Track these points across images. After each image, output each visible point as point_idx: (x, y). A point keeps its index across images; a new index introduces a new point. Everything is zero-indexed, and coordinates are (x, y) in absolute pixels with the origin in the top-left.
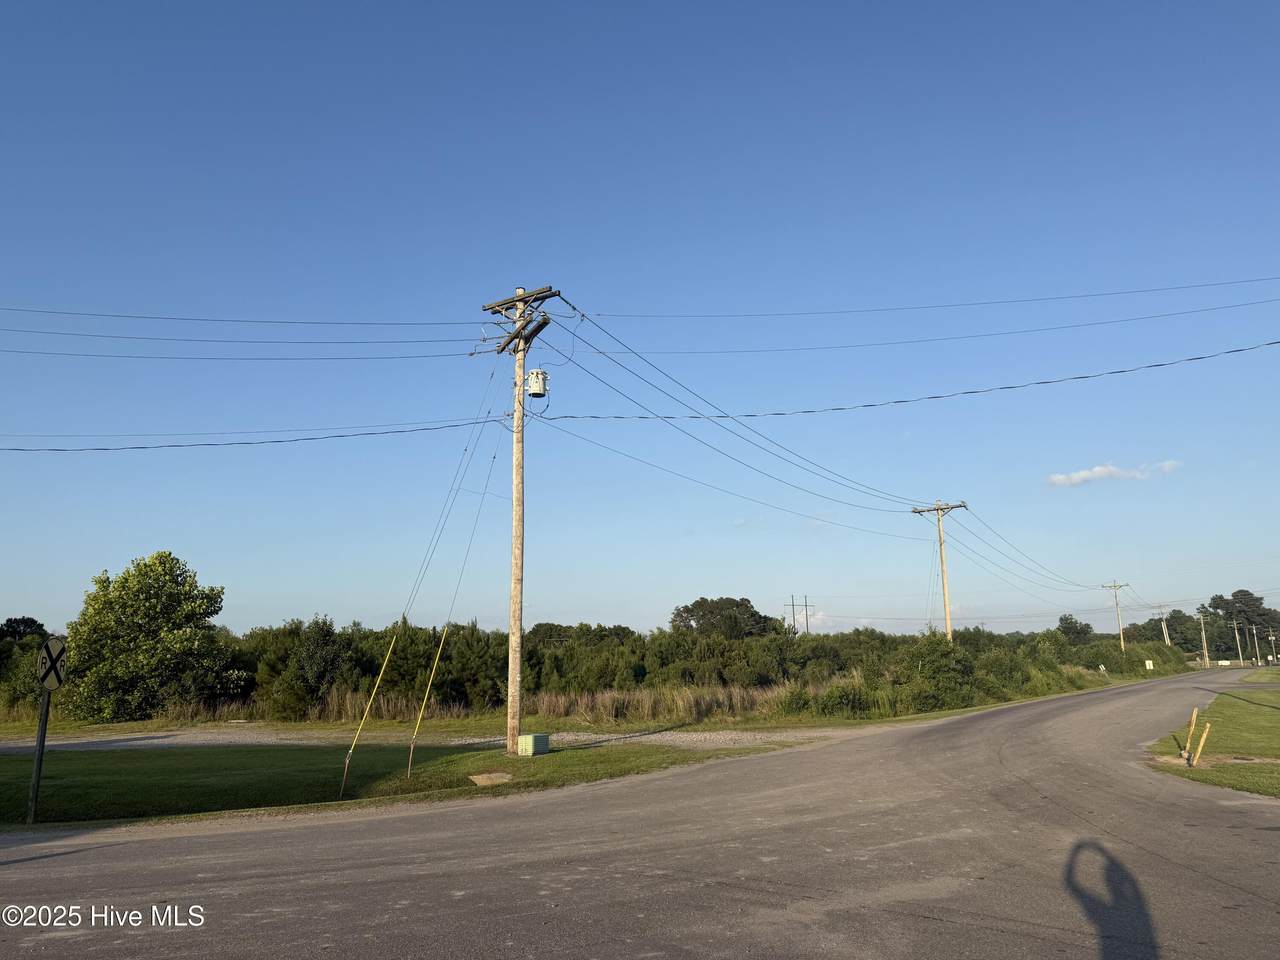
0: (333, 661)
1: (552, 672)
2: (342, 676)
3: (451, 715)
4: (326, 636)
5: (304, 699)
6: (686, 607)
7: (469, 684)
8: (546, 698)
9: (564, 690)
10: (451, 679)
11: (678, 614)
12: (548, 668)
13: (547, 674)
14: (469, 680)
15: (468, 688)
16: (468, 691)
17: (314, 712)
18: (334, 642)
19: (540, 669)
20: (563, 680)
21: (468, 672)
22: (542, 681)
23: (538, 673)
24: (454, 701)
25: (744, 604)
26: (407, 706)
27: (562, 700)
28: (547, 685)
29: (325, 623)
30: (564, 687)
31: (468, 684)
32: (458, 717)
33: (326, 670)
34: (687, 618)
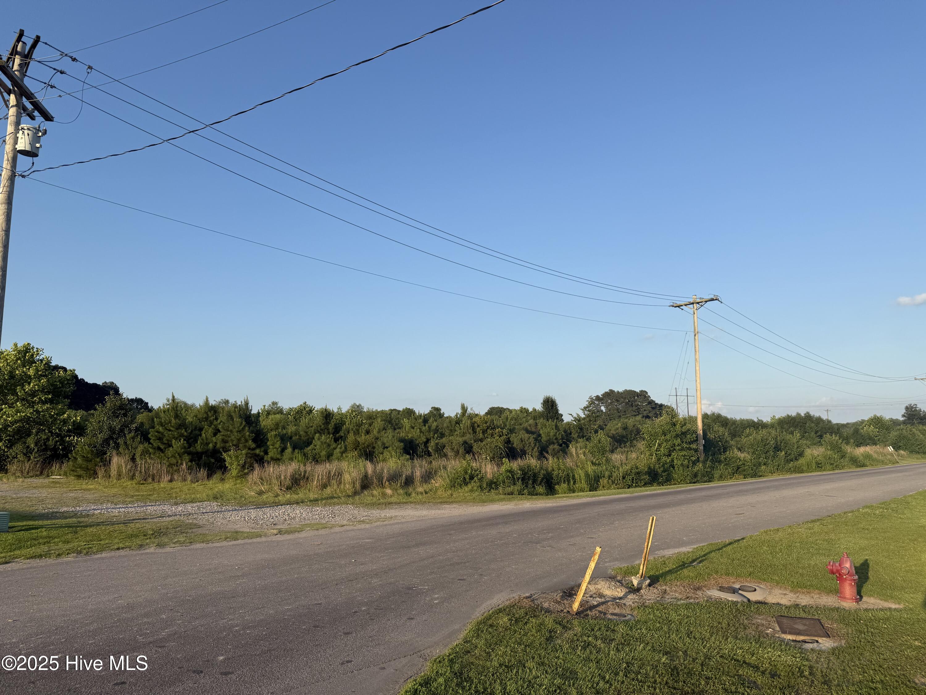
5: (91, 461)
6: (597, 397)
11: (592, 402)
17: (101, 472)
25: (643, 395)
34: (598, 405)
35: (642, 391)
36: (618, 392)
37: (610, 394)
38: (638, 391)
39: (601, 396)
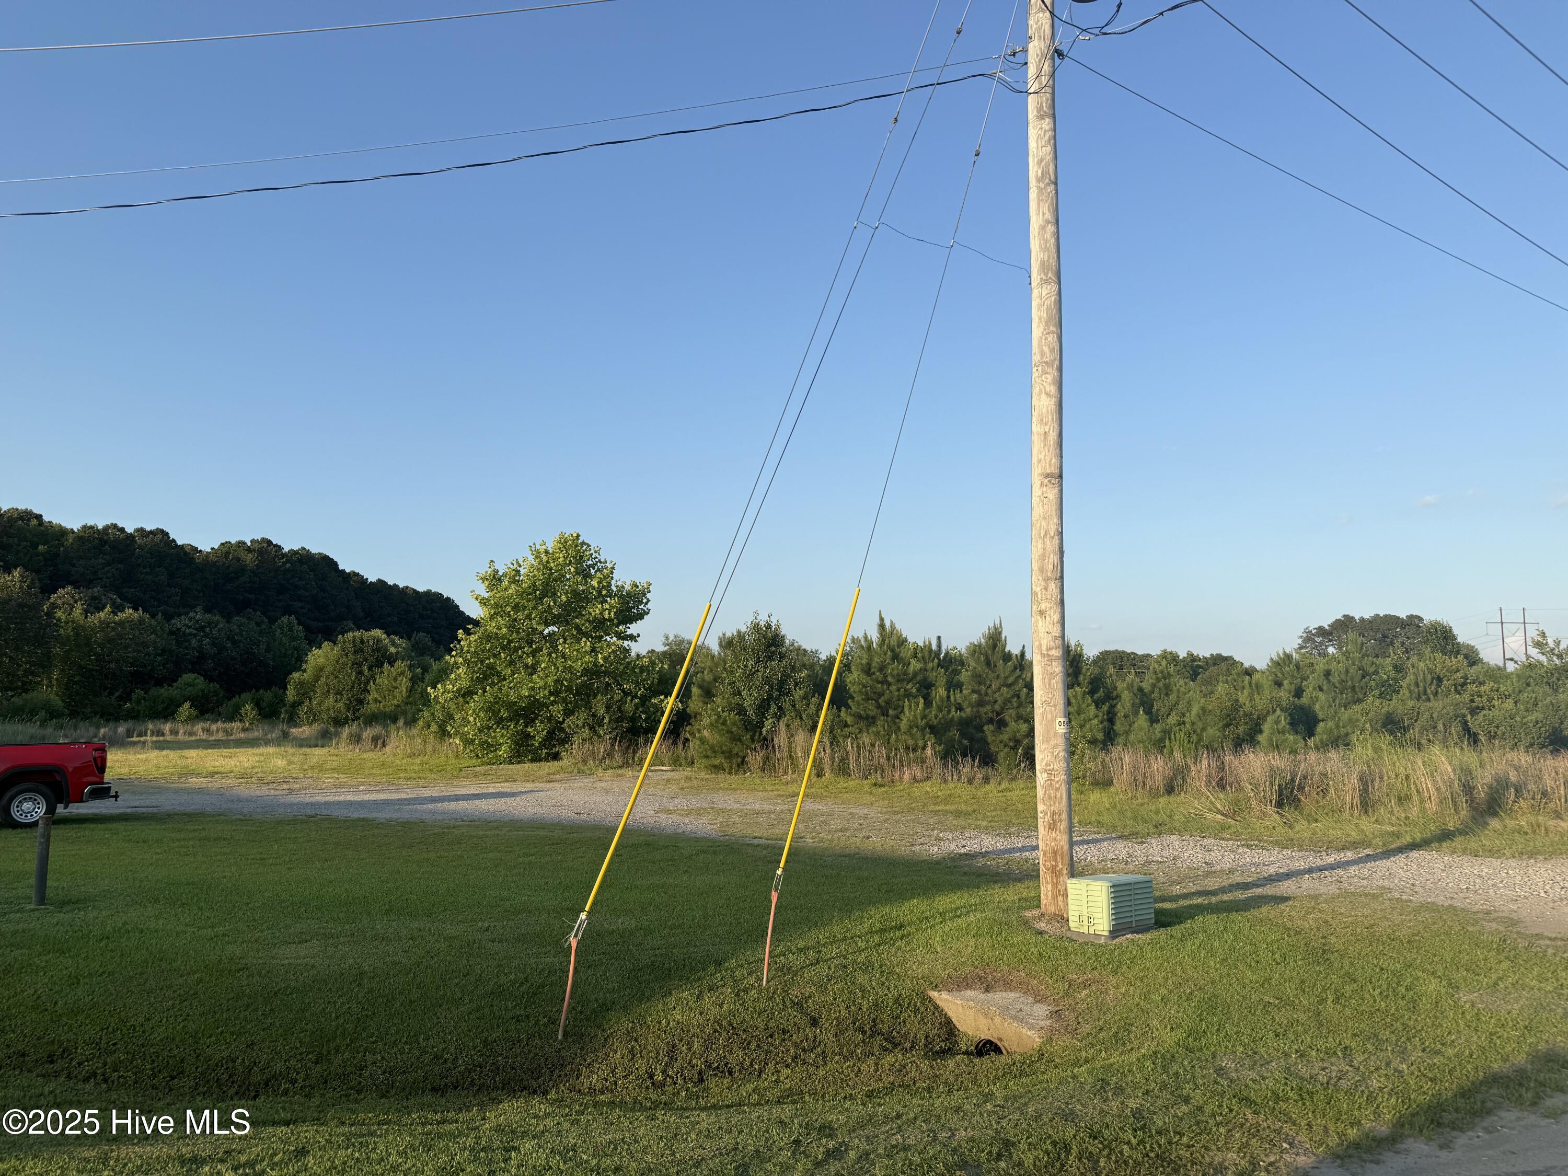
0: (782, 683)
1: (1136, 713)
2: (794, 706)
3: (959, 779)
4: (770, 645)
5: (740, 740)
6: (1321, 629)
7: (991, 727)
8: (1127, 760)
9: (1159, 745)
10: (961, 718)
11: (1309, 638)
12: (1128, 704)
13: (1126, 716)
14: (991, 721)
15: (988, 733)
16: (990, 739)
17: (755, 759)
18: (782, 657)
19: (1113, 706)
20: (1158, 727)
21: (989, 708)
22: (1118, 727)
23: (1108, 713)
24: (964, 755)
26: (888, 758)
27: (1158, 766)
28: (1127, 733)
29: (769, 626)
30: (1161, 740)
31: (988, 729)
32: (970, 781)
33: (770, 697)
34: (1321, 644)
35: (1411, 617)
36: (1362, 620)
37: (1345, 624)
38: (1403, 615)
39: (1327, 628)
